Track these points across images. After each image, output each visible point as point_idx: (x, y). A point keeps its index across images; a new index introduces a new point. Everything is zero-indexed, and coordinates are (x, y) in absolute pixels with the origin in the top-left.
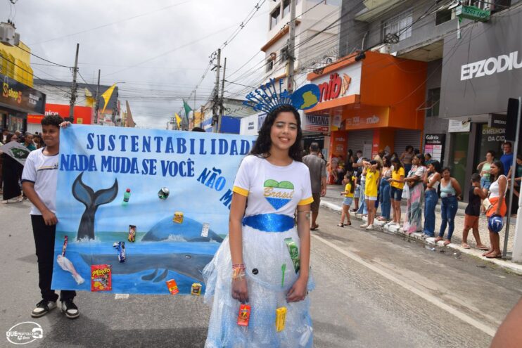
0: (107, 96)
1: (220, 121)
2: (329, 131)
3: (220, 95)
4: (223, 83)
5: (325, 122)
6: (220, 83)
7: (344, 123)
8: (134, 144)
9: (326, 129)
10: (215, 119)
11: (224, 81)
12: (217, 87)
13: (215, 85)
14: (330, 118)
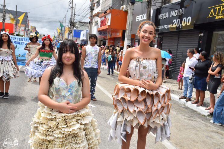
0: (21, 18)
1: (72, 32)
2: (107, 38)
3: (73, 21)
4: (74, 15)
5: (105, 34)
6: (73, 15)
7: (111, 35)
8: (20, 39)
9: (106, 37)
10: (71, 32)
11: (74, 14)
12: (72, 17)
13: (71, 16)
14: (107, 33)
